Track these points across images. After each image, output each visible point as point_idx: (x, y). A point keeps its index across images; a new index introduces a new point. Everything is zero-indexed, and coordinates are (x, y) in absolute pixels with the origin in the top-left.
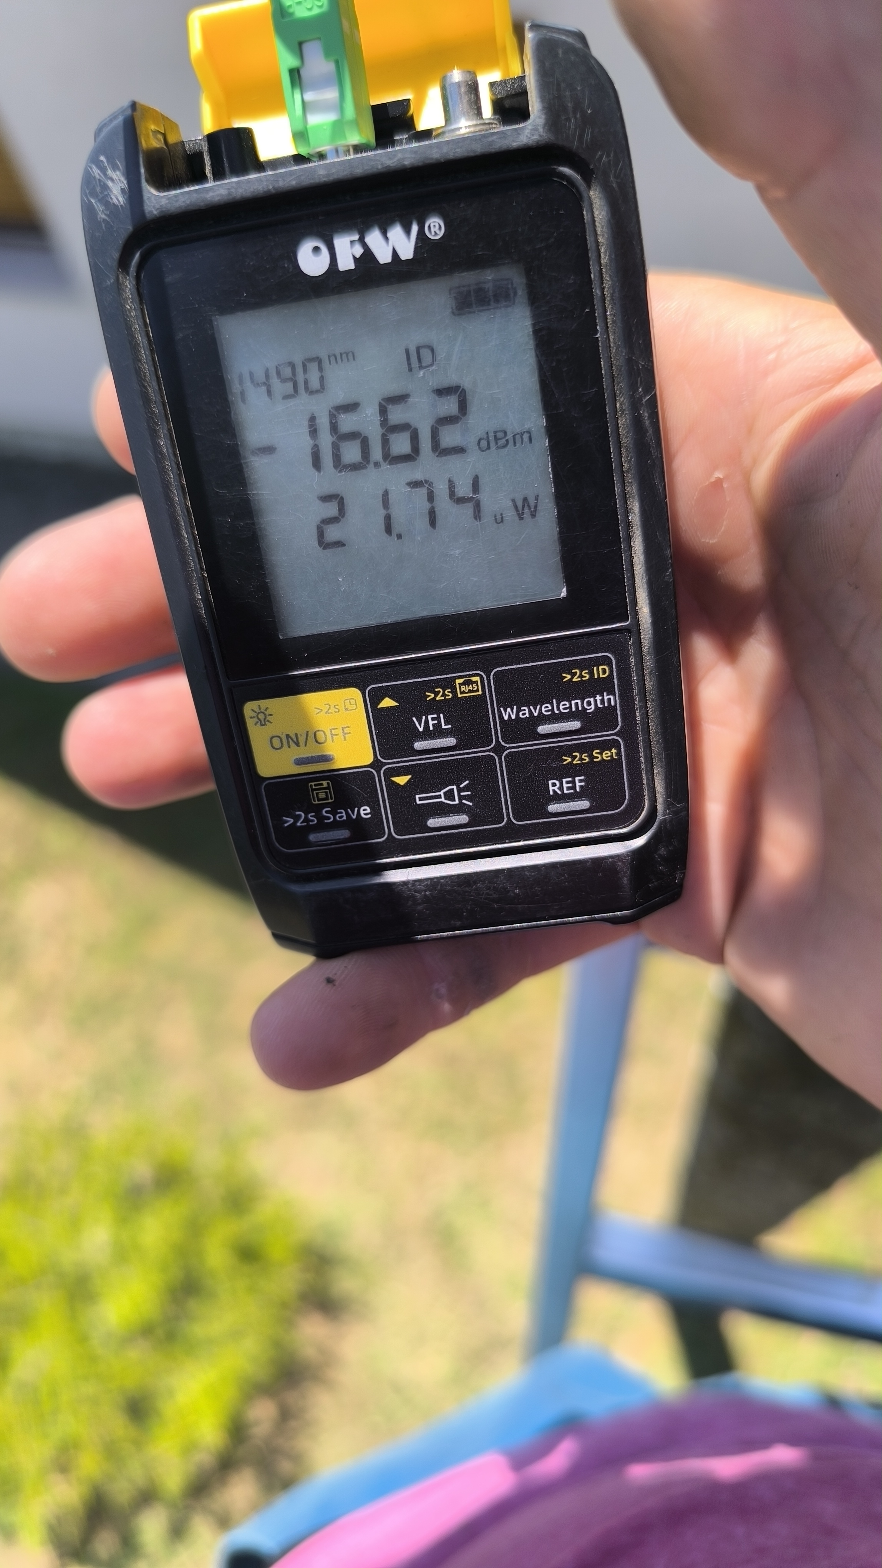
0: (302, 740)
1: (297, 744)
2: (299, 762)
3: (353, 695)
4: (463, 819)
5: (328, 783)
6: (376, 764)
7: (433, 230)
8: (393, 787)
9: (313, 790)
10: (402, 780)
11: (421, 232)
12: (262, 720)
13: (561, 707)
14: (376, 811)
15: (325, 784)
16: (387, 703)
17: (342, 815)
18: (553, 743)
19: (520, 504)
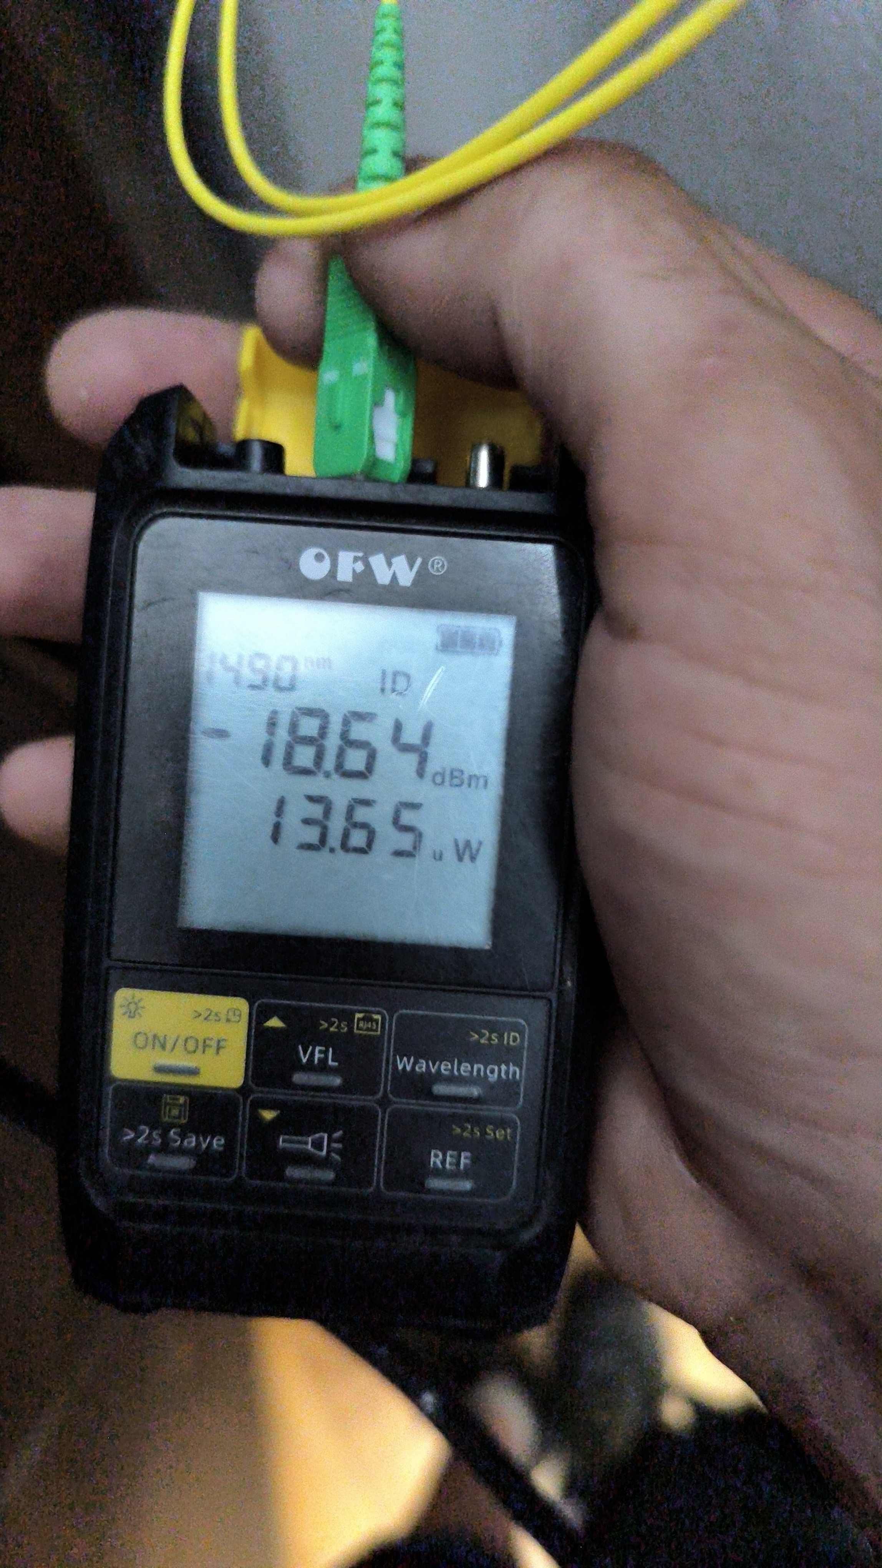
0: (169, 1046)
1: (163, 1047)
2: (159, 1069)
3: (241, 1005)
4: (327, 1175)
5: (185, 1101)
6: (244, 1090)
7: (436, 566)
8: (256, 1119)
9: (166, 1104)
10: (268, 1115)
11: (424, 564)
12: (132, 1012)
13: (462, 1068)
14: (229, 1146)
15: (182, 1100)
16: (275, 1022)
17: (191, 1141)
18: (446, 1109)
19: (461, 846)
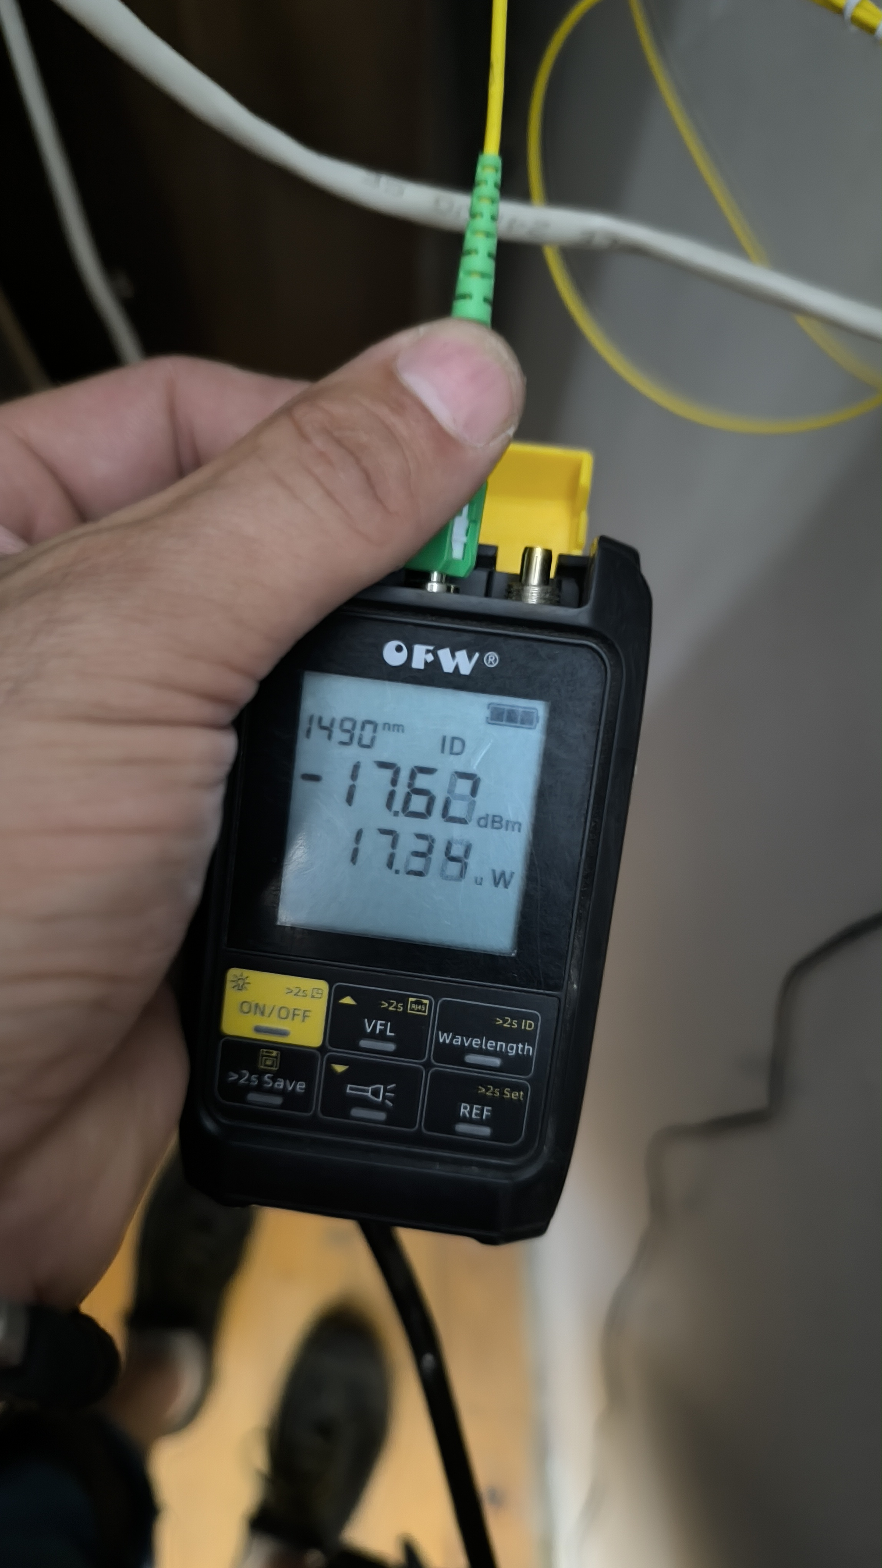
0: (267, 1011)
1: (262, 1013)
2: (258, 1030)
3: (323, 986)
4: (381, 1116)
5: (277, 1054)
6: (322, 1049)
7: (490, 660)
8: (330, 1072)
9: (263, 1056)
10: (340, 1068)
11: (480, 659)
12: (240, 986)
13: (489, 1045)
14: (309, 1090)
15: (275, 1053)
16: (348, 1000)
17: (280, 1084)
18: (474, 1072)
19: (498, 876)
